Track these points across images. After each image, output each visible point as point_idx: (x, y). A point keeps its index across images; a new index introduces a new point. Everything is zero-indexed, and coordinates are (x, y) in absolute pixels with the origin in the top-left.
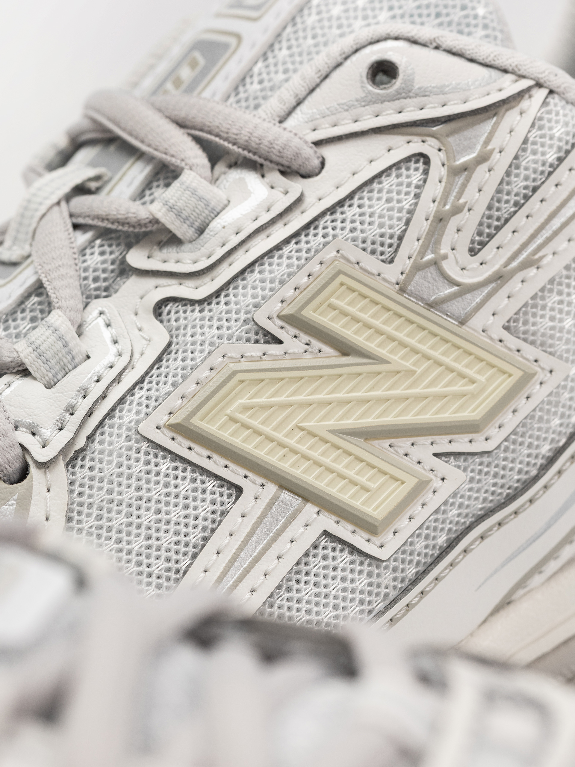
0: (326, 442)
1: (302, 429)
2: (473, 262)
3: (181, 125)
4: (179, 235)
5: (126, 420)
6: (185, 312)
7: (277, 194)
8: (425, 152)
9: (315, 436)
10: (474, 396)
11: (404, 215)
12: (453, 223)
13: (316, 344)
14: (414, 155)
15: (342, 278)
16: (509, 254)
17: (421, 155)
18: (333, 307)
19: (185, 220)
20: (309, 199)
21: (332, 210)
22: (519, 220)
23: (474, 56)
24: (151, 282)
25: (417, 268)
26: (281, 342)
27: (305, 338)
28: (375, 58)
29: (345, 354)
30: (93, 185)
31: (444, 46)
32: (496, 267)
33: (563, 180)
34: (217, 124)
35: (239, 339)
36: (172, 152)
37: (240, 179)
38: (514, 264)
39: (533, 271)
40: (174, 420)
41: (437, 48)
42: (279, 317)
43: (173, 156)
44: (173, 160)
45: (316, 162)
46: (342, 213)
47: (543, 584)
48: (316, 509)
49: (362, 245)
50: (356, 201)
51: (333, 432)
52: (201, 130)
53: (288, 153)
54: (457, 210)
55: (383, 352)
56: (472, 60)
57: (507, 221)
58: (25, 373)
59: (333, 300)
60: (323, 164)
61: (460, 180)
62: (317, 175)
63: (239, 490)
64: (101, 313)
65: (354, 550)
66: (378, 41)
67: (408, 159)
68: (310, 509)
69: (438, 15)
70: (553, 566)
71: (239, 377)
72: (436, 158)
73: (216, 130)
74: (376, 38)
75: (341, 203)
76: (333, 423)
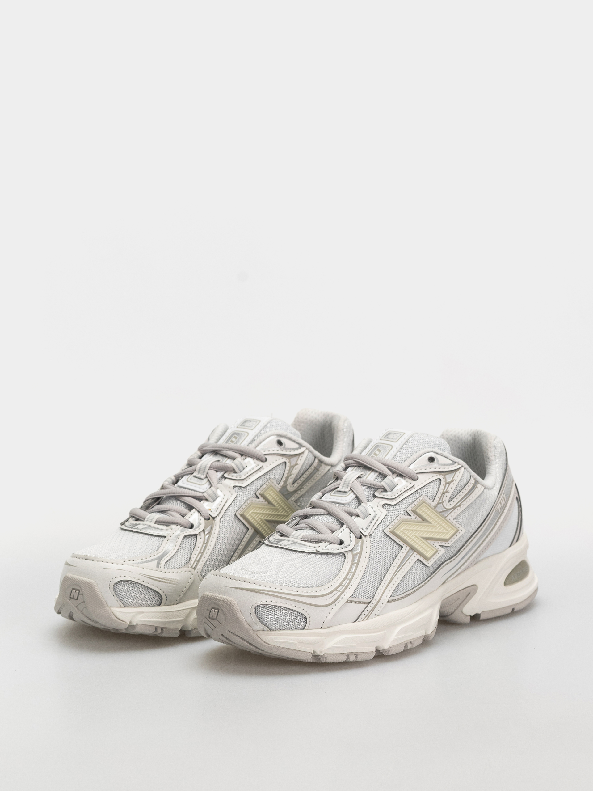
0: (419, 539)
1: (415, 536)
2: (448, 504)
3: (384, 465)
4: (387, 489)
5: (380, 529)
6: (389, 507)
7: (408, 484)
8: (440, 478)
9: (417, 537)
10: (447, 533)
11: (436, 492)
12: (446, 494)
13: (418, 517)
14: (438, 479)
15: (424, 504)
16: (456, 503)
17: (440, 479)
18: (422, 510)
19: (389, 487)
20: (415, 486)
21: (420, 489)
22: (458, 496)
23: (449, 458)
24: (380, 500)
25: (438, 504)
26: (411, 516)
27: (416, 516)
28: (430, 456)
29: (424, 521)
30: (362, 476)
31: (444, 455)
32: (453, 506)
33: (467, 488)
34: (395, 466)
35: (403, 514)
36: (385, 471)
37: (400, 479)
38: (457, 505)
39: (459, 508)
40: (390, 530)
41: (442, 455)
42: (411, 510)
43: (385, 472)
44: (385, 473)
45: (417, 478)
46: (423, 489)
47: (451, 580)
48: (416, 553)
49: (429, 498)
50: (426, 487)
51: (421, 537)
52: (390, 467)
53: (412, 475)
54: (447, 492)
55: (431, 521)
56: (449, 459)
57: (455, 496)
58: (358, 516)
59: (422, 508)
60: (418, 479)
61: (448, 485)
62: (417, 480)
63: (402, 547)
64: (370, 505)
65: (423, 564)
66: (430, 452)
67: (436, 480)
68: (415, 553)
69: (438, 447)
70: (453, 576)
71: (403, 522)
72: (443, 480)
73: (395, 467)
74: (429, 451)
75: (422, 487)
76: (420, 535)
